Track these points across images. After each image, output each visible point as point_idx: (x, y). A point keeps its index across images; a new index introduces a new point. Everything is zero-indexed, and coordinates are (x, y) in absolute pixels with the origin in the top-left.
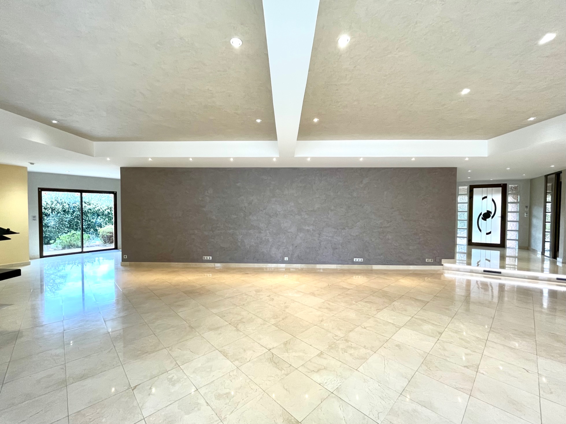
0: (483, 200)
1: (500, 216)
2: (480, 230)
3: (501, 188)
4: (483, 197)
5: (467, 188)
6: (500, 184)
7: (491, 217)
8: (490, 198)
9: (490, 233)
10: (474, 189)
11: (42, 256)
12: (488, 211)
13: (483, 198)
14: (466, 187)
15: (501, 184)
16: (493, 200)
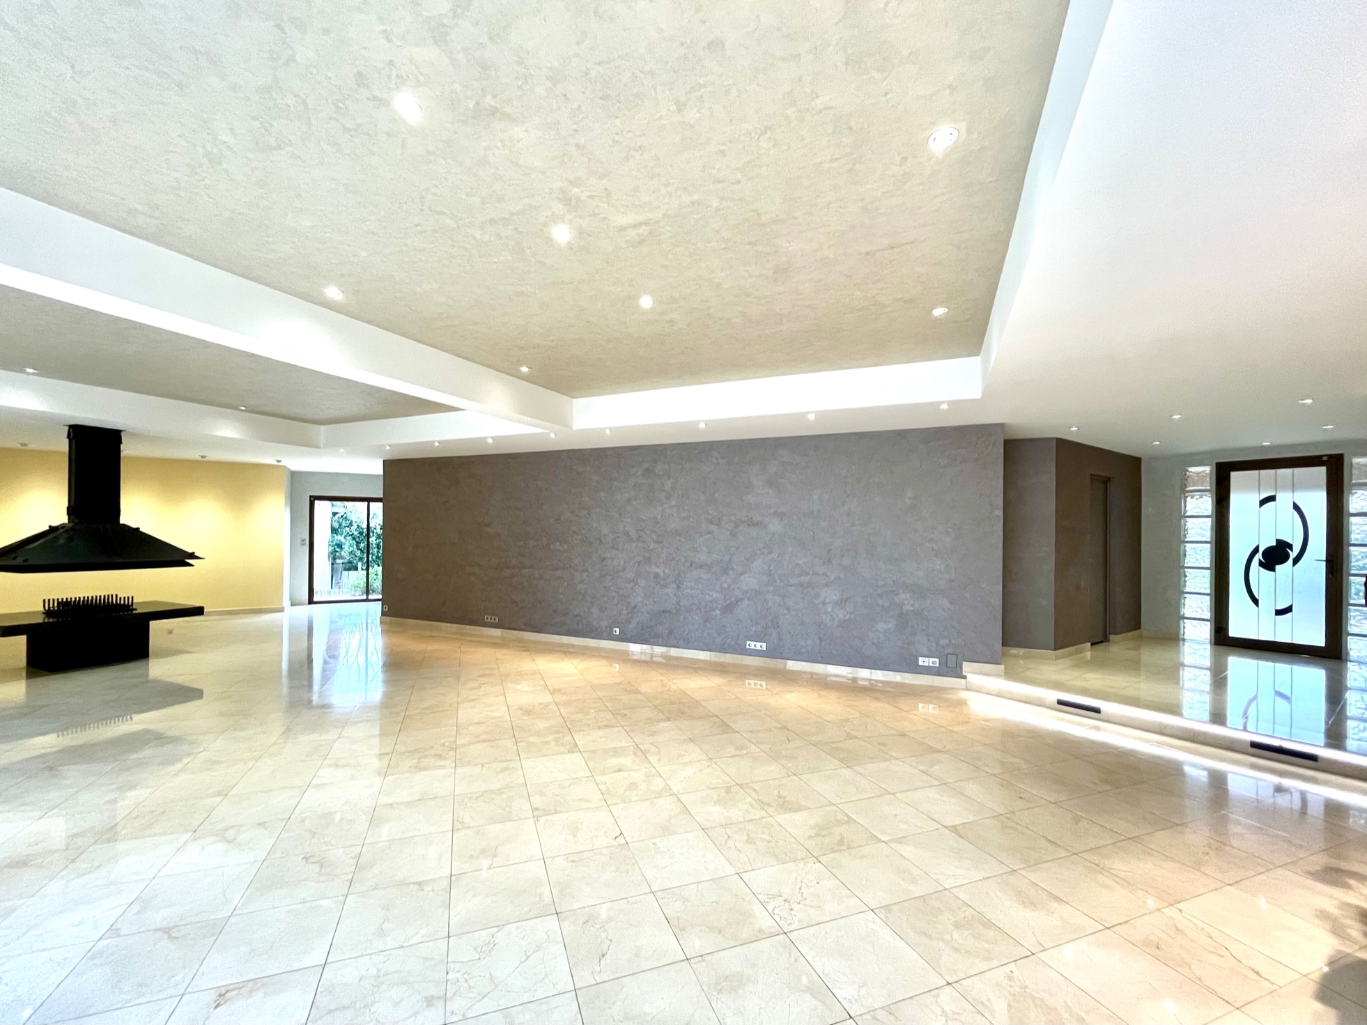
0: (1261, 505)
1: (1325, 559)
2: (1256, 601)
3: (1323, 469)
4: (1262, 498)
5: (1208, 472)
6: (1320, 457)
7: (1290, 561)
8: (1285, 499)
9: (1289, 610)
10: (1234, 475)
11: (311, 602)
12: (1278, 541)
13: (1263, 502)
14: (1207, 469)
15: (1322, 456)
16: (1296, 507)
